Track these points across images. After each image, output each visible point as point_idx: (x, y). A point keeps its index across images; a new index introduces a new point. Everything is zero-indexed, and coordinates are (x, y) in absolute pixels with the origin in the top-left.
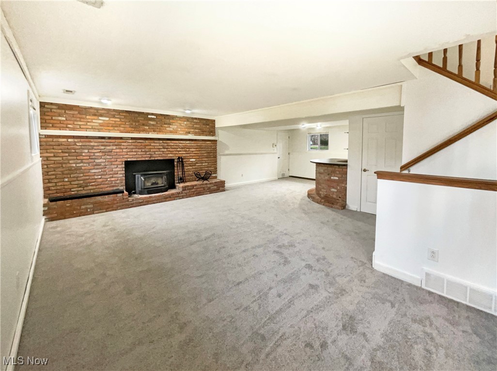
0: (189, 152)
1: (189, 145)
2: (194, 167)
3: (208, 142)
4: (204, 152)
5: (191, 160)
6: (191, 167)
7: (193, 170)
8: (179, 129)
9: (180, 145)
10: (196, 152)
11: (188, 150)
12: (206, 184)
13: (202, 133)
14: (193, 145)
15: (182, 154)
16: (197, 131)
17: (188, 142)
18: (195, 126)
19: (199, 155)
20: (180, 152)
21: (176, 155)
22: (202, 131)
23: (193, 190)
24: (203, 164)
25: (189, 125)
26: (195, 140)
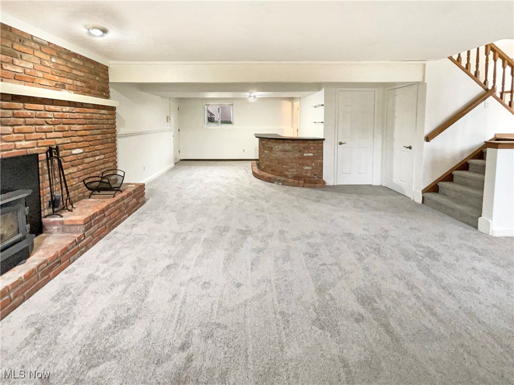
0: (70, 133)
1: (68, 115)
2: (80, 167)
3: (103, 111)
4: (99, 131)
5: (74, 152)
6: (75, 169)
7: (79, 174)
8: (40, 75)
9: (50, 115)
10: (83, 133)
11: (66, 127)
12: (123, 199)
13: (89, 90)
14: (76, 115)
15: (55, 138)
16: (79, 84)
17: (67, 109)
18: (75, 72)
19: (90, 138)
20: (49, 135)
21: (41, 143)
22: (89, 87)
23: (105, 220)
24: (97, 158)
25: (61, 67)
26: (81, 105)
